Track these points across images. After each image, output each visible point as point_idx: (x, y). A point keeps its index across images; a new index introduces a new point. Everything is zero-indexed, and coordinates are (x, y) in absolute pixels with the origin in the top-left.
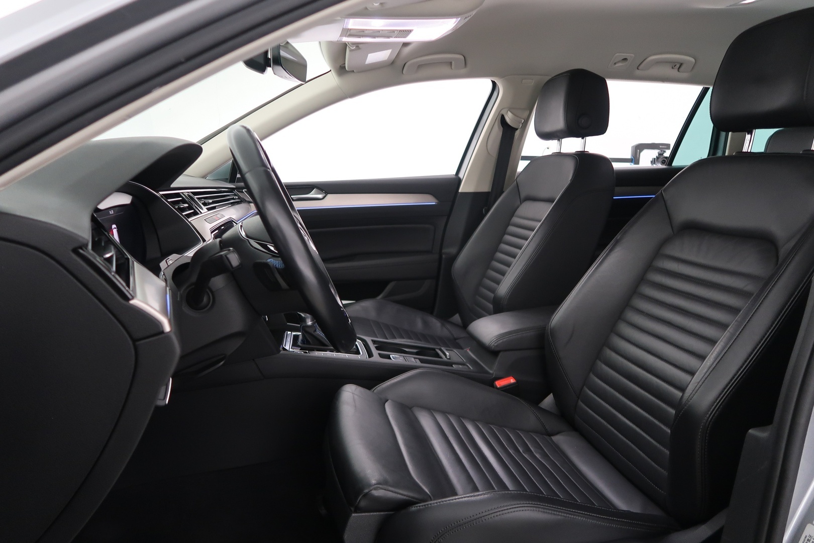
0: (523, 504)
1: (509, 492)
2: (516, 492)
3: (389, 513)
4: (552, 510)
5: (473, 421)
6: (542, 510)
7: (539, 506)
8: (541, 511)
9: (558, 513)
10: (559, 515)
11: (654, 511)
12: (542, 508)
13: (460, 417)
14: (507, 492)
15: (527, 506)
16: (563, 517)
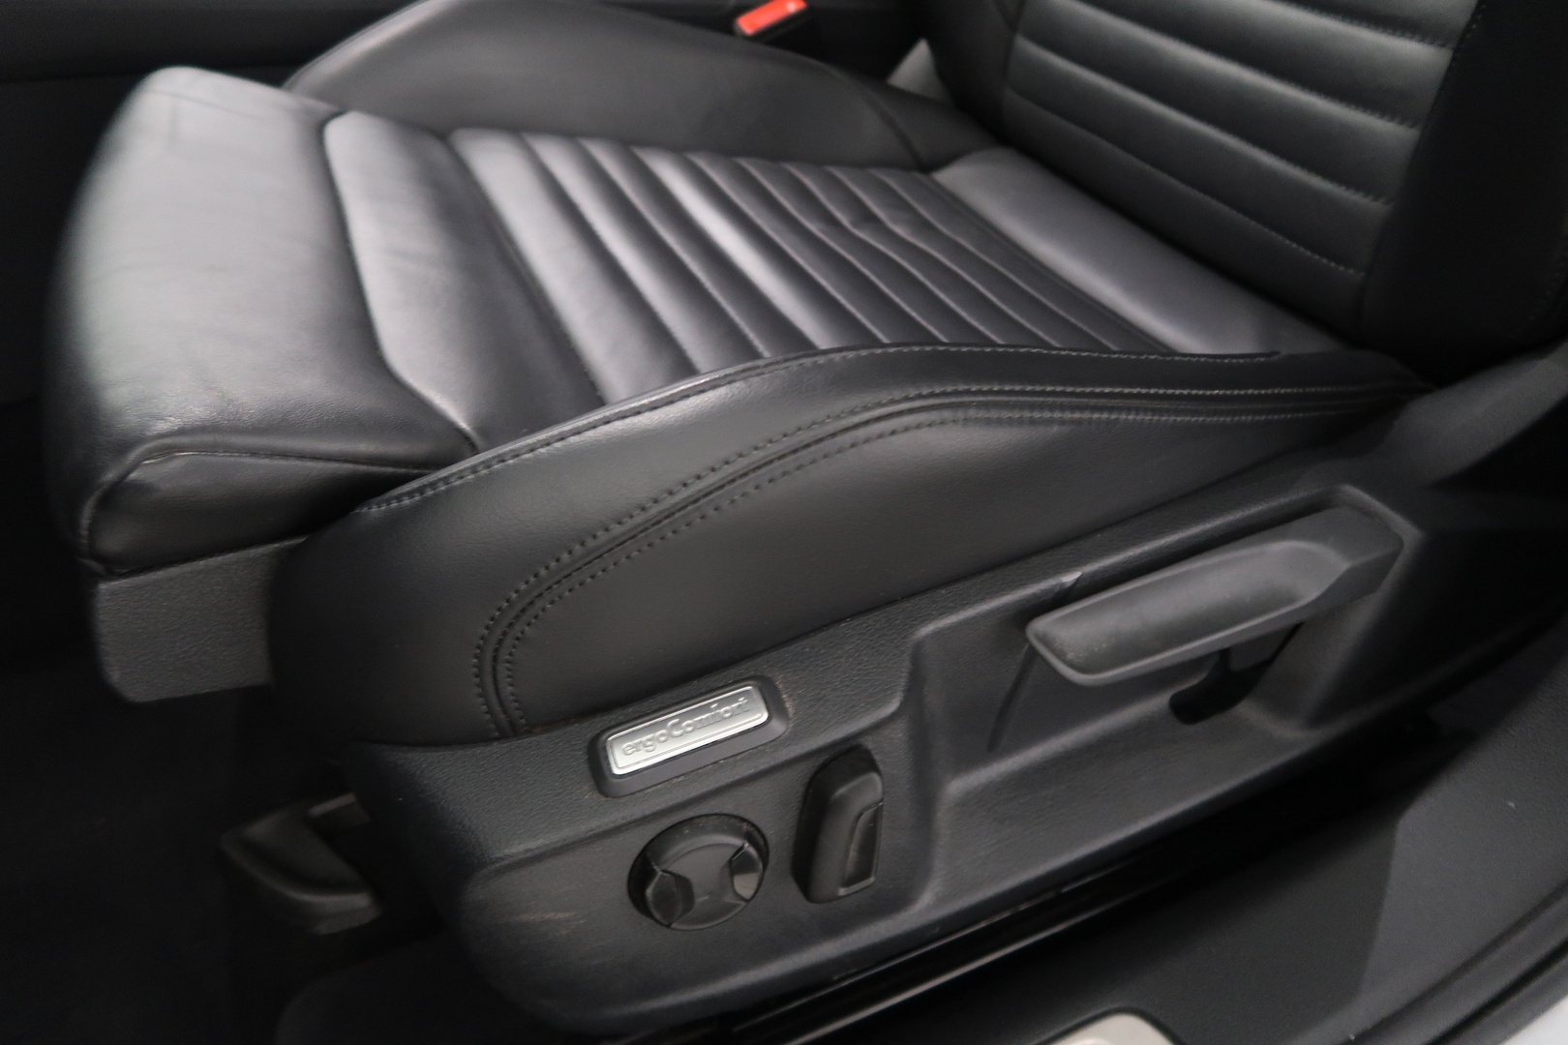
0: (893, 402)
1: (821, 360)
2: (851, 355)
3: (287, 543)
4: (1022, 406)
5: (678, 151)
6: (982, 414)
7: (966, 399)
8: (977, 420)
9: (1047, 415)
10: (1050, 422)
11: (1302, 342)
12: (980, 405)
13: (627, 144)
14: (808, 361)
15: (911, 411)
16: (1066, 429)
